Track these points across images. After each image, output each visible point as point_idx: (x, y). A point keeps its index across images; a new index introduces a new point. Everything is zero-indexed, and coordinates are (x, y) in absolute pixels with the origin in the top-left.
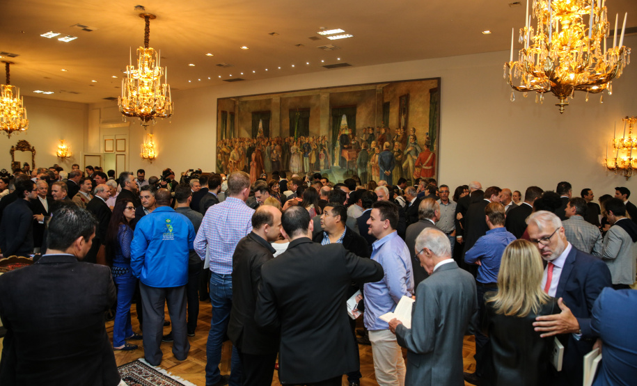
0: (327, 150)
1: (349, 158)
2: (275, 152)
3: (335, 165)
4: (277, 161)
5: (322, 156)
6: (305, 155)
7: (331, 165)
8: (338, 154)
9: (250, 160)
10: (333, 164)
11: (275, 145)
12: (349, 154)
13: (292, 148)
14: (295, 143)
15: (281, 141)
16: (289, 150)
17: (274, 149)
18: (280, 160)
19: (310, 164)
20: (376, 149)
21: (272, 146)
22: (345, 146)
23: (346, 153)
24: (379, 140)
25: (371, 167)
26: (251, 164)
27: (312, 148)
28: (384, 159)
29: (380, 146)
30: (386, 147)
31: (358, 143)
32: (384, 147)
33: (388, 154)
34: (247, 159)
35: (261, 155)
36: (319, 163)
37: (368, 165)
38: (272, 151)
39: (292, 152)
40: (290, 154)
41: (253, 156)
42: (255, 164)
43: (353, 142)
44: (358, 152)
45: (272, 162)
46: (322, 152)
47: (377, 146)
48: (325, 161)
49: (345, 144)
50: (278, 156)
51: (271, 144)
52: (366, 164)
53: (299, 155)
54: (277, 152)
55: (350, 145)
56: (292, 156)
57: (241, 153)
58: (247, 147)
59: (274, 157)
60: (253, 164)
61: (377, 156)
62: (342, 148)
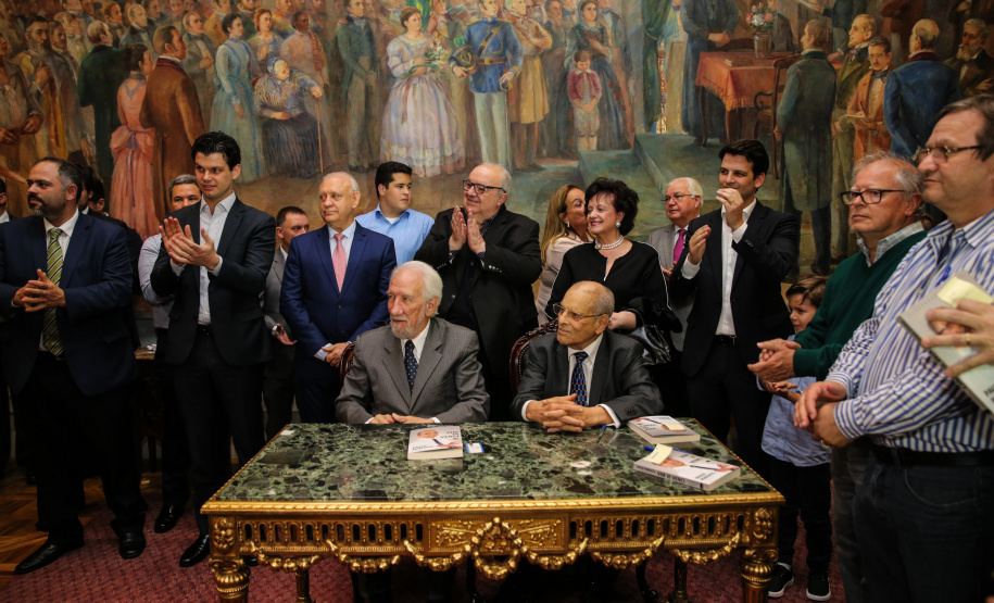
0: (611, 54)
1: (739, 91)
2: (279, 68)
3: (661, 127)
4: (301, 121)
5: (585, 83)
6: (479, 80)
7: (640, 129)
8: (678, 77)
9: (109, 118)
10: (650, 124)
11: (284, 34)
12: (734, 77)
13: (393, 48)
14: (413, 22)
15: (321, 13)
16: (378, 61)
17: (276, 54)
18: (321, 113)
19: (514, 127)
20: (873, 50)
21: (263, 38)
22: (716, 37)
23: (719, 71)
24: (887, 11)
25: (850, 132)
26: (116, 141)
27: (525, 47)
28: (910, 98)
29: (895, 40)
30: (924, 43)
31: (785, 23)
32: (914, 42)
33: (930, 75)
34: (89, 115)
35: (189, 88)
36: (569, 122)
37: (837, 126)
38: (258, 69)
39: (398, 71)
40: (387, 78)
41: (131, 96)
42: (146, 140)
43: (757, 20)
44: (784, 64)
45: (268, 125)
46: (585, 67)
47: (877, 33)
48: (604, 110)
49: (717, 27)
50: (302, 93)
51: (250, 30)
52: (825, 120)
53: (443, 82)
54: (292, 71)
55: (740, 34)
56: (397, 94)
57: (36, 85)
58: (77, 51)
59: (277, 98)
60: (131, 143)
61: (879, 85)
62: (701, 47)
